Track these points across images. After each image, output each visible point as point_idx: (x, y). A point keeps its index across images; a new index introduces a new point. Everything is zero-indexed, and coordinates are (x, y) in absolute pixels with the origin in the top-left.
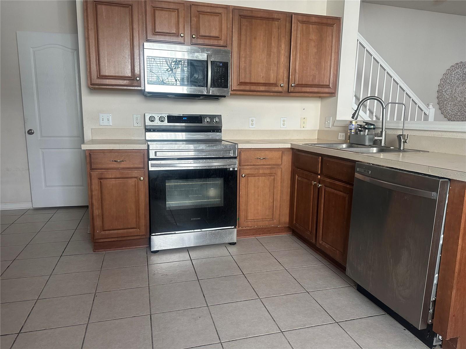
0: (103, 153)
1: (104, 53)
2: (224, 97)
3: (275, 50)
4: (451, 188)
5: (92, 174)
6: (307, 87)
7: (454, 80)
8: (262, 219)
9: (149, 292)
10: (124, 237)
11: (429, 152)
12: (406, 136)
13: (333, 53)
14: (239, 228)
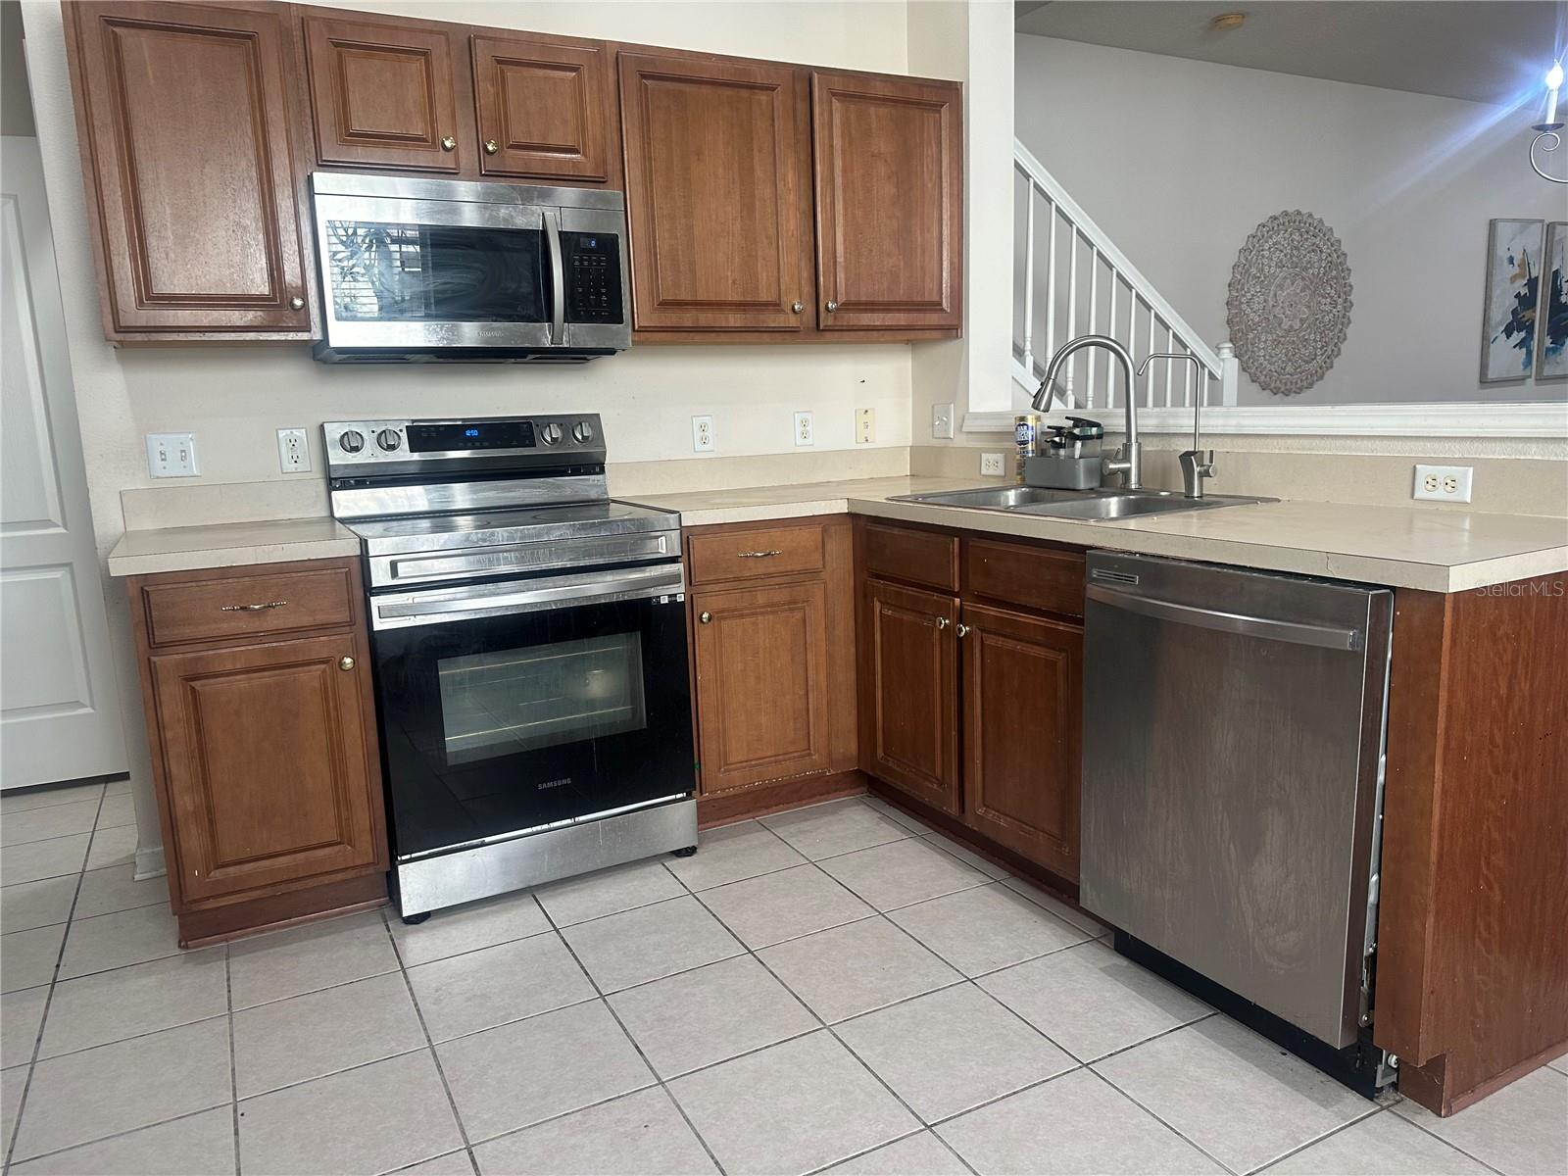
0: (194, 584)
1: (159, 212)
2: (611, 352)
3: (764, 191)
4: (1398, 613)
5: (158, 663)
6: (873, 311)
7: (1270, 267)
8: (775, 756)
9: (439, 1066)
10: (298, 879)
11: (1279, 501)
12: (1207, 457)
13: (944, 199)
14: (702, 794)
